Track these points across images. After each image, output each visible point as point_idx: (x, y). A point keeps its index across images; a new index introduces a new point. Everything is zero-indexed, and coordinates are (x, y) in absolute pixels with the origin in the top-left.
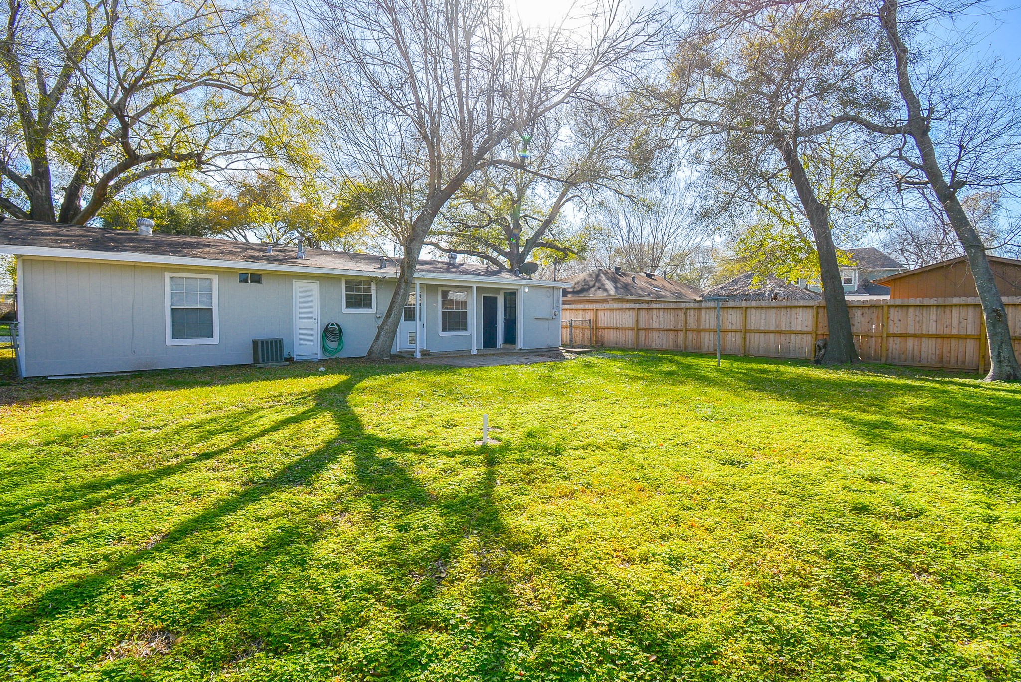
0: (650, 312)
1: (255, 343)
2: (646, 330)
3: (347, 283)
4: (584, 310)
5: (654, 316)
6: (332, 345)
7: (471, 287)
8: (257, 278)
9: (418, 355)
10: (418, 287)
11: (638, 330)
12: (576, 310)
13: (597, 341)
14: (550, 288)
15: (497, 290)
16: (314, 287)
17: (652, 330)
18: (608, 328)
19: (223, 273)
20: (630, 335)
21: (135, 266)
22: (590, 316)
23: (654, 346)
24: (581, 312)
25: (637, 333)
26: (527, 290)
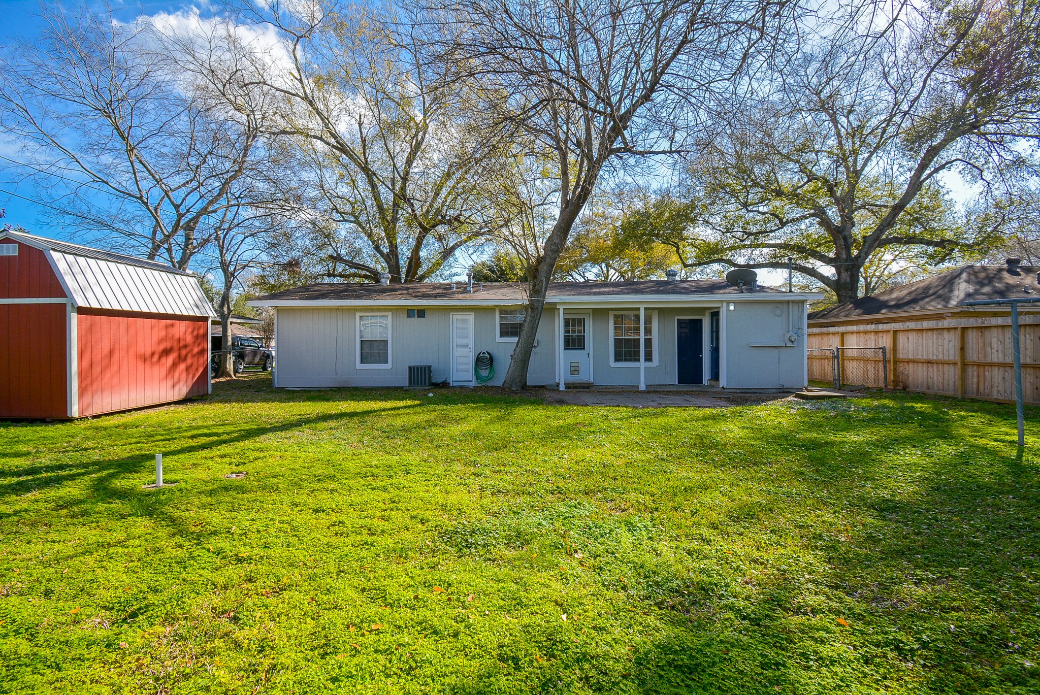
0: (987, 333)
1: (410, 368)
2: (979, 365)
3: (501, 312)
4: (876, 332)
5: (994, 341)
6: (485, 373)
7: (638, 309)
8: (421, 313)
9: (562, 387)
10: (561, 312)
11: (964, 365)
12: (866, 332)
13: (896, 382)
14: (781, 302)
15: (702, 310)
16: (470, 317)
17: (991, 365)
18: (914, 361)
19: (395, 310)
20: (951, 375)
21: (338, 309)
22: (886, 341)
23: (995, 395)
24: (873, 336)
25: (963, 371)
26: (732, 308)
